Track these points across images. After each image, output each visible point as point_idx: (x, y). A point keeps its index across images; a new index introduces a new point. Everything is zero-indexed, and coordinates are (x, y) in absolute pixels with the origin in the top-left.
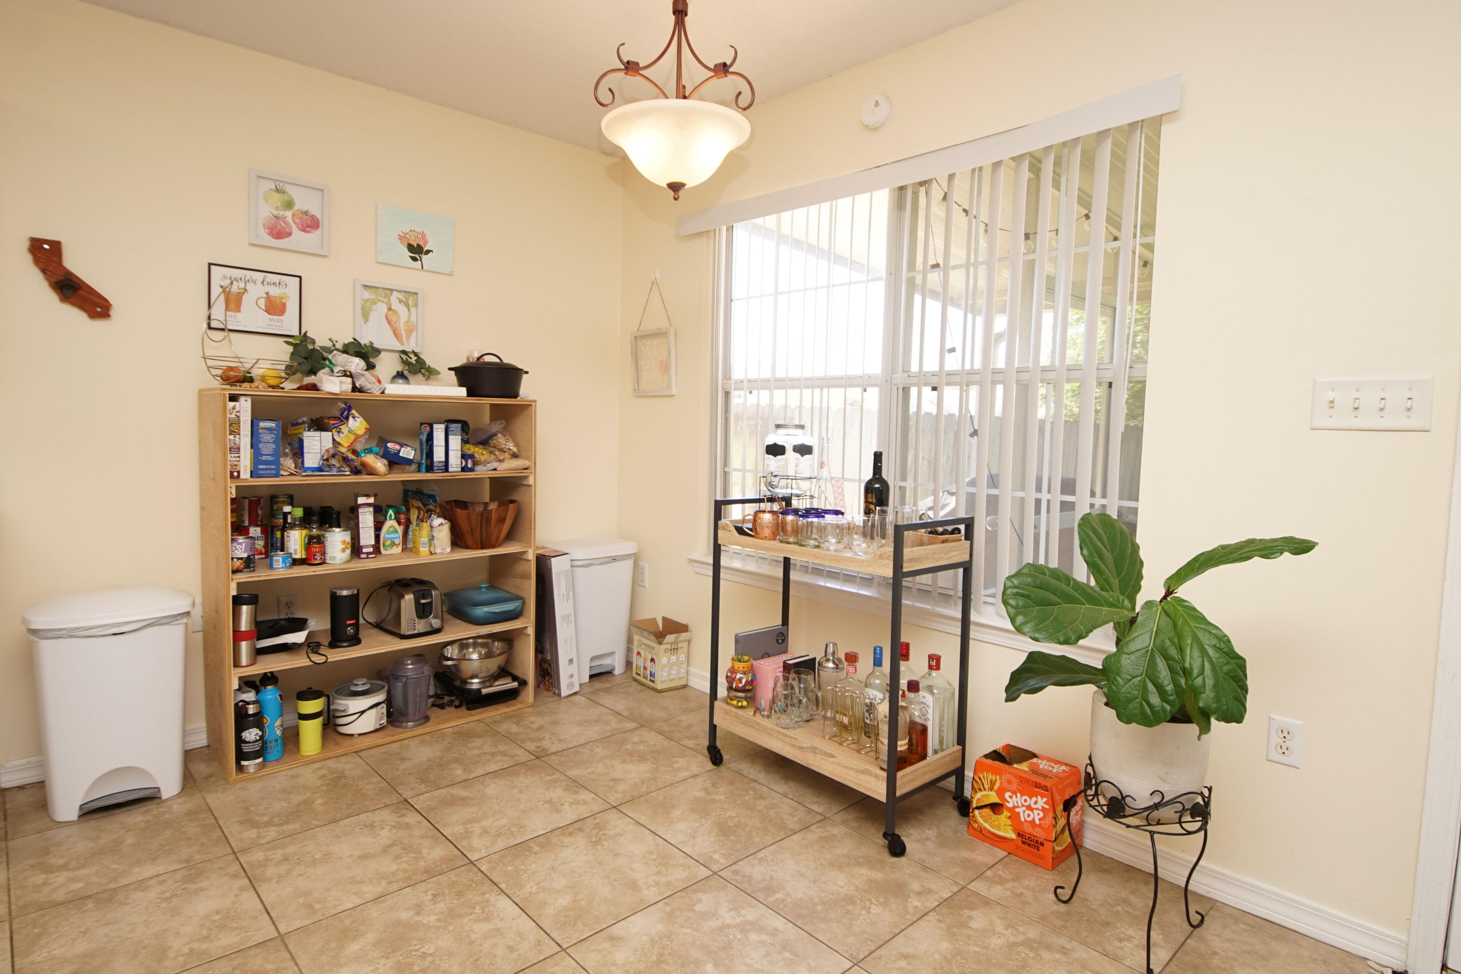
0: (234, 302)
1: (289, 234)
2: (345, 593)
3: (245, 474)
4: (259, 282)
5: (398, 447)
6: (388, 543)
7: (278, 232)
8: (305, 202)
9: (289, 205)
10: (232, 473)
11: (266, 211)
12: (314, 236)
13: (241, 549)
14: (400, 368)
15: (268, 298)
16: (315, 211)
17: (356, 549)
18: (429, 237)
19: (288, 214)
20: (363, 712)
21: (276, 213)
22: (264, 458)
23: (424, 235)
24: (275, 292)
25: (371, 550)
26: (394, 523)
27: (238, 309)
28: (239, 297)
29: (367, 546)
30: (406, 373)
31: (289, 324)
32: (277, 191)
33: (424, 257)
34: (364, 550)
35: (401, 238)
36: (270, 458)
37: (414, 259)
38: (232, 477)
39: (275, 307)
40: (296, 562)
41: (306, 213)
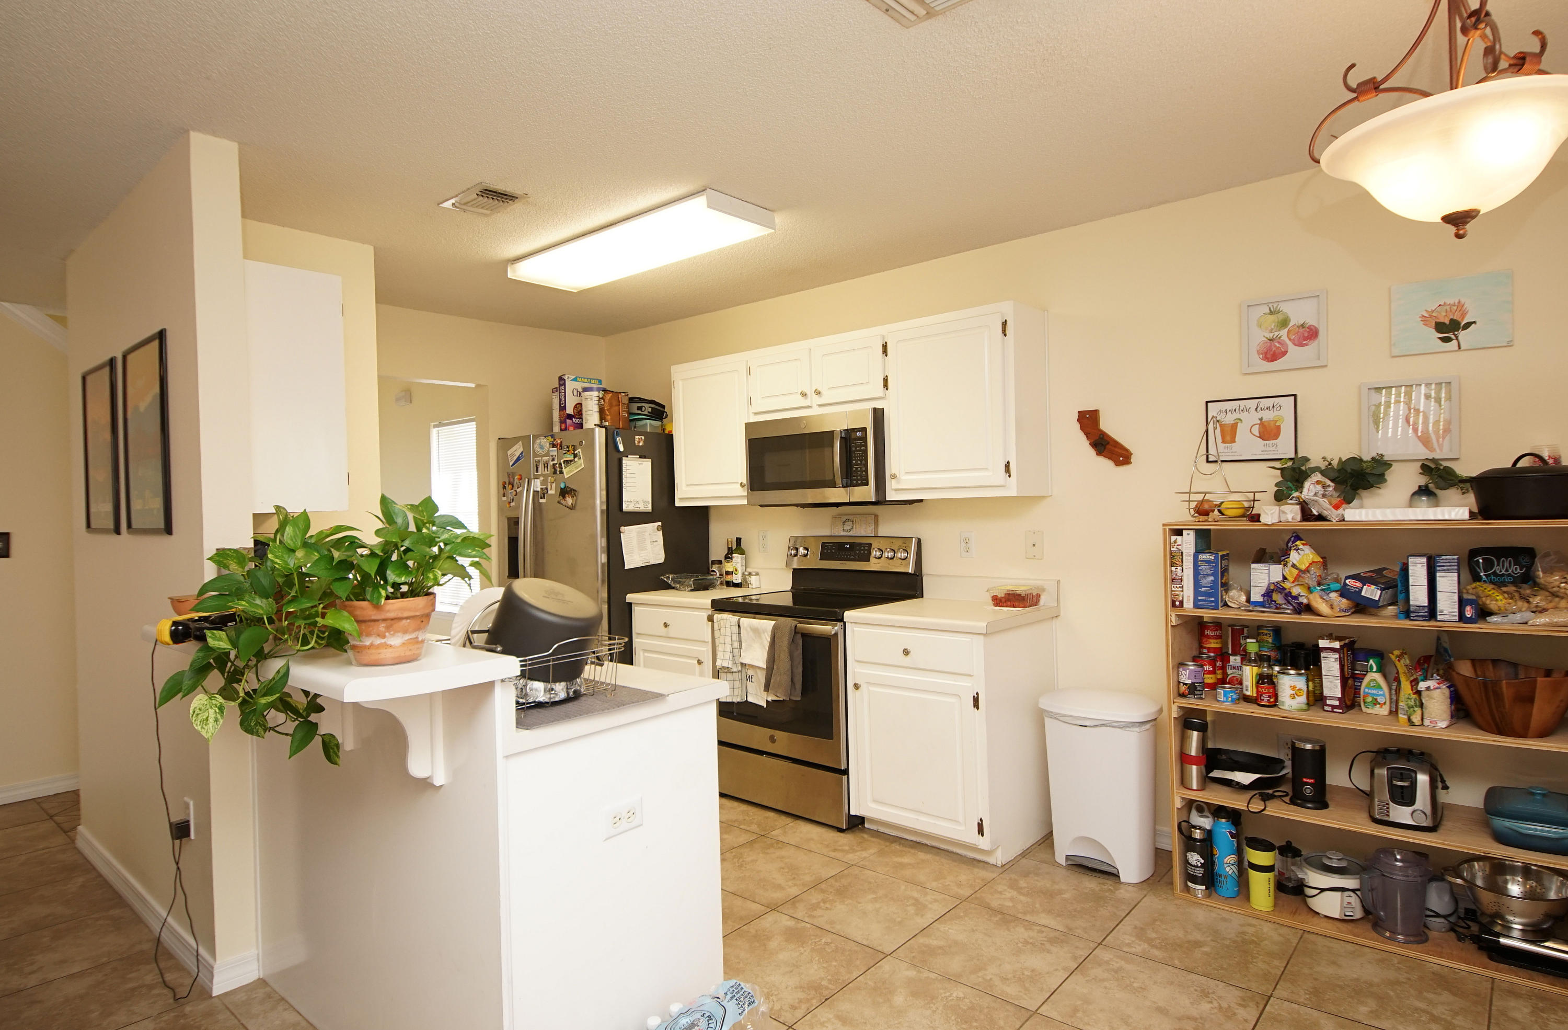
0: (1229, 433)
1: (1285, 353)
2: (1309, 747)
3: (1189, 604)
4: (1253, 410)
5: (1359, 584)
6: (1369, 699)
7: (1272, 353)
8: (1300, 314)
9: (1284, 323)
10: (1173, 602)
11: (1260, 337)
12: (1310, 349)
13: (1186, 677)
14: (1422, 480)
15: (1262, 422)
16: (1311, 322)
17: (1317, 699)
18: (1468, 306)
19: (1284, 333)
20: (1322, 890)
21: (1270, 335)
22: (1203, 590)
23: (1460, 305)
24: (1268, 416)
25: (1337, 703)
26: (1378, 677)
27: (1233, 441)
28: (1234, 427)
29: (1332, 698)
30: (1431, 486)
31: (1284, 448)
32: (1271, 313)
33: (1462, 334)
34: (1329, 702)
35: (1424, 319)
36: (1208, 590)
37: (1446, 340)
38: (1174, 605)
39: (1268, 432)
40: (1247, 699)
41: (1302, 326)
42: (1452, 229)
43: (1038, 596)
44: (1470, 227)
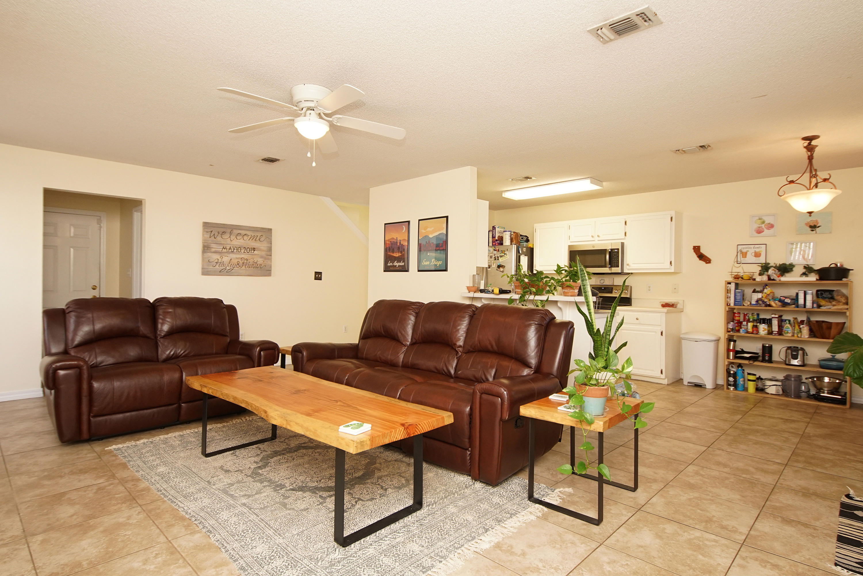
0: (744, 255)
1: (763, 231)
2: (767, 345)
3: (732, 305)
4: (752, 248)
5: (784, 298)
6: (786, 332)
7: (759, 231)
8: (768, 220)
9: (763, 222)
10: (727, 304)
11: (756, 226)
12: (772, 231)
13: (730, 326)
14: (804, 271)
15: (755, 252)
16: (772, 223)
17: (770, 333)
18: (819, 221)
19: (763, 226)
20: (770, 386)
21: (759, 226)
22: (737, 300)
23: (817, 221)
24: (757, 250)
25: (776, 333)
26: (788, 325)
27: (746, 257)
28: (746, 253)
29: (775, 331)
30: (807, 273)
31: (762, 260)
32: (760, 219)
33: (817, 229)
34: (774, 333)
35: (806, 224)
36: (739, 300)
37: (812, 230)
38: (727, 305)
39: (757, 255)
40: (748, 332)
41: (769, 224)
42: (808, 214)
43: (677, 305)
44: (812, 214)
